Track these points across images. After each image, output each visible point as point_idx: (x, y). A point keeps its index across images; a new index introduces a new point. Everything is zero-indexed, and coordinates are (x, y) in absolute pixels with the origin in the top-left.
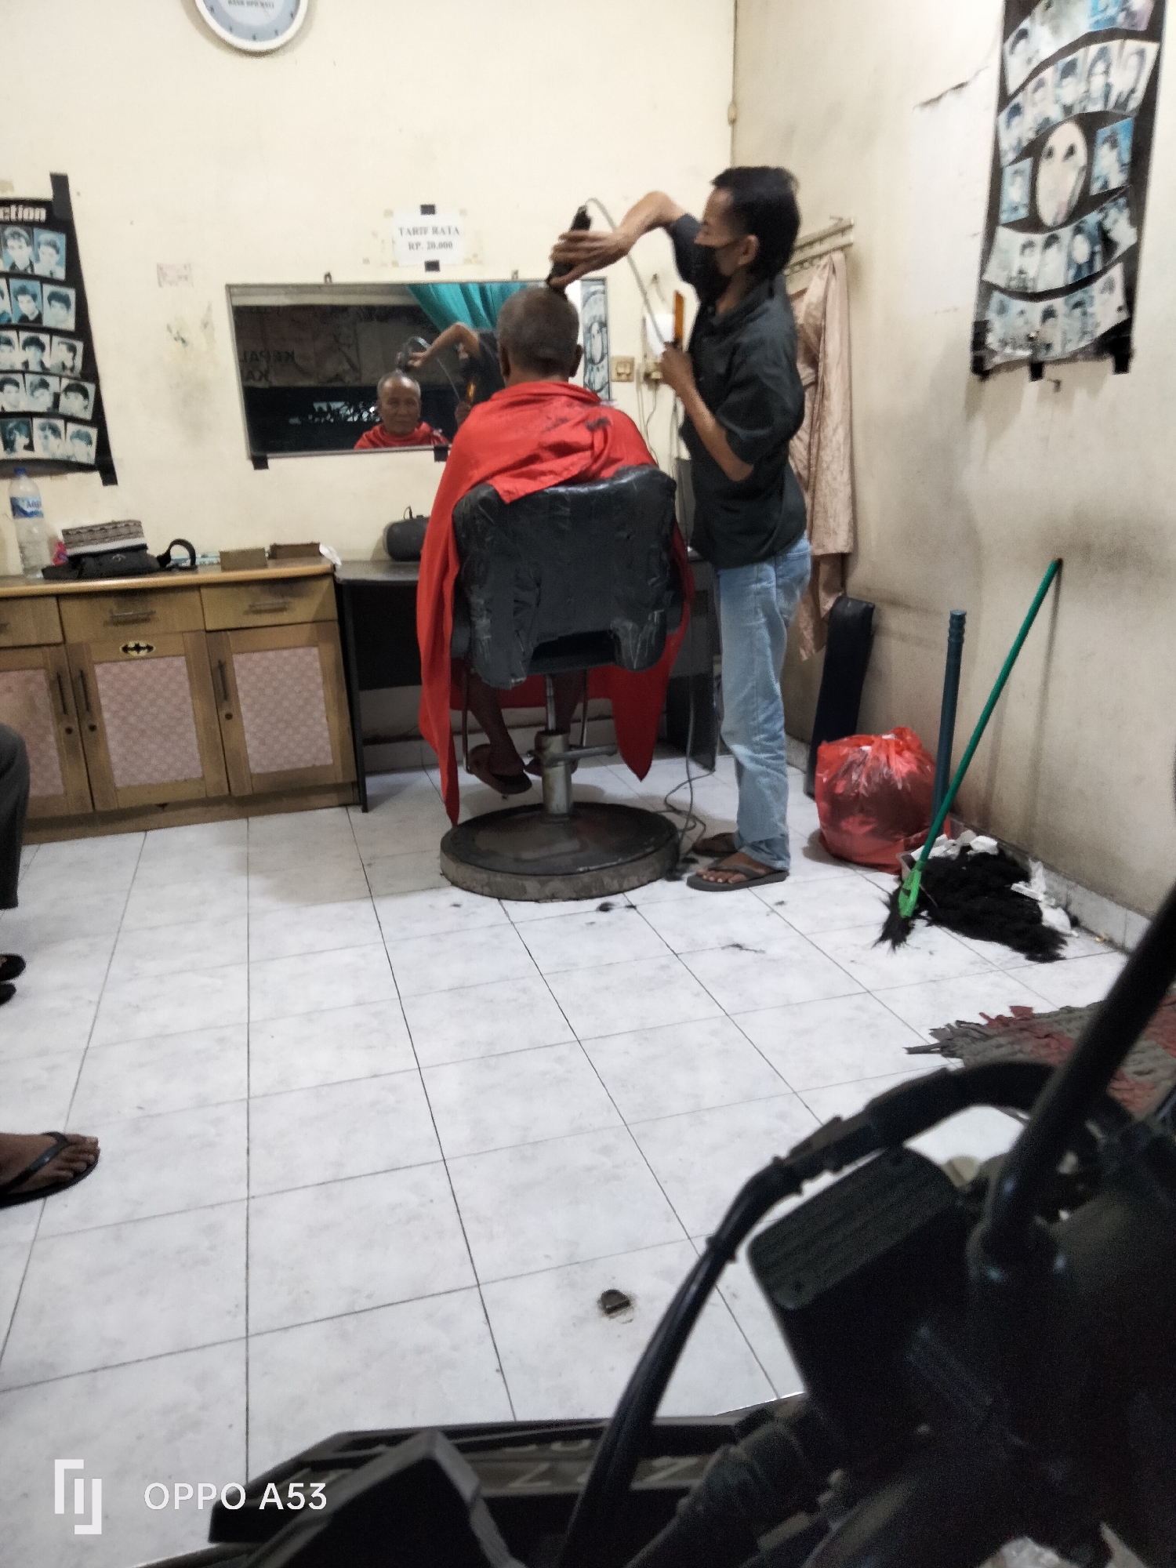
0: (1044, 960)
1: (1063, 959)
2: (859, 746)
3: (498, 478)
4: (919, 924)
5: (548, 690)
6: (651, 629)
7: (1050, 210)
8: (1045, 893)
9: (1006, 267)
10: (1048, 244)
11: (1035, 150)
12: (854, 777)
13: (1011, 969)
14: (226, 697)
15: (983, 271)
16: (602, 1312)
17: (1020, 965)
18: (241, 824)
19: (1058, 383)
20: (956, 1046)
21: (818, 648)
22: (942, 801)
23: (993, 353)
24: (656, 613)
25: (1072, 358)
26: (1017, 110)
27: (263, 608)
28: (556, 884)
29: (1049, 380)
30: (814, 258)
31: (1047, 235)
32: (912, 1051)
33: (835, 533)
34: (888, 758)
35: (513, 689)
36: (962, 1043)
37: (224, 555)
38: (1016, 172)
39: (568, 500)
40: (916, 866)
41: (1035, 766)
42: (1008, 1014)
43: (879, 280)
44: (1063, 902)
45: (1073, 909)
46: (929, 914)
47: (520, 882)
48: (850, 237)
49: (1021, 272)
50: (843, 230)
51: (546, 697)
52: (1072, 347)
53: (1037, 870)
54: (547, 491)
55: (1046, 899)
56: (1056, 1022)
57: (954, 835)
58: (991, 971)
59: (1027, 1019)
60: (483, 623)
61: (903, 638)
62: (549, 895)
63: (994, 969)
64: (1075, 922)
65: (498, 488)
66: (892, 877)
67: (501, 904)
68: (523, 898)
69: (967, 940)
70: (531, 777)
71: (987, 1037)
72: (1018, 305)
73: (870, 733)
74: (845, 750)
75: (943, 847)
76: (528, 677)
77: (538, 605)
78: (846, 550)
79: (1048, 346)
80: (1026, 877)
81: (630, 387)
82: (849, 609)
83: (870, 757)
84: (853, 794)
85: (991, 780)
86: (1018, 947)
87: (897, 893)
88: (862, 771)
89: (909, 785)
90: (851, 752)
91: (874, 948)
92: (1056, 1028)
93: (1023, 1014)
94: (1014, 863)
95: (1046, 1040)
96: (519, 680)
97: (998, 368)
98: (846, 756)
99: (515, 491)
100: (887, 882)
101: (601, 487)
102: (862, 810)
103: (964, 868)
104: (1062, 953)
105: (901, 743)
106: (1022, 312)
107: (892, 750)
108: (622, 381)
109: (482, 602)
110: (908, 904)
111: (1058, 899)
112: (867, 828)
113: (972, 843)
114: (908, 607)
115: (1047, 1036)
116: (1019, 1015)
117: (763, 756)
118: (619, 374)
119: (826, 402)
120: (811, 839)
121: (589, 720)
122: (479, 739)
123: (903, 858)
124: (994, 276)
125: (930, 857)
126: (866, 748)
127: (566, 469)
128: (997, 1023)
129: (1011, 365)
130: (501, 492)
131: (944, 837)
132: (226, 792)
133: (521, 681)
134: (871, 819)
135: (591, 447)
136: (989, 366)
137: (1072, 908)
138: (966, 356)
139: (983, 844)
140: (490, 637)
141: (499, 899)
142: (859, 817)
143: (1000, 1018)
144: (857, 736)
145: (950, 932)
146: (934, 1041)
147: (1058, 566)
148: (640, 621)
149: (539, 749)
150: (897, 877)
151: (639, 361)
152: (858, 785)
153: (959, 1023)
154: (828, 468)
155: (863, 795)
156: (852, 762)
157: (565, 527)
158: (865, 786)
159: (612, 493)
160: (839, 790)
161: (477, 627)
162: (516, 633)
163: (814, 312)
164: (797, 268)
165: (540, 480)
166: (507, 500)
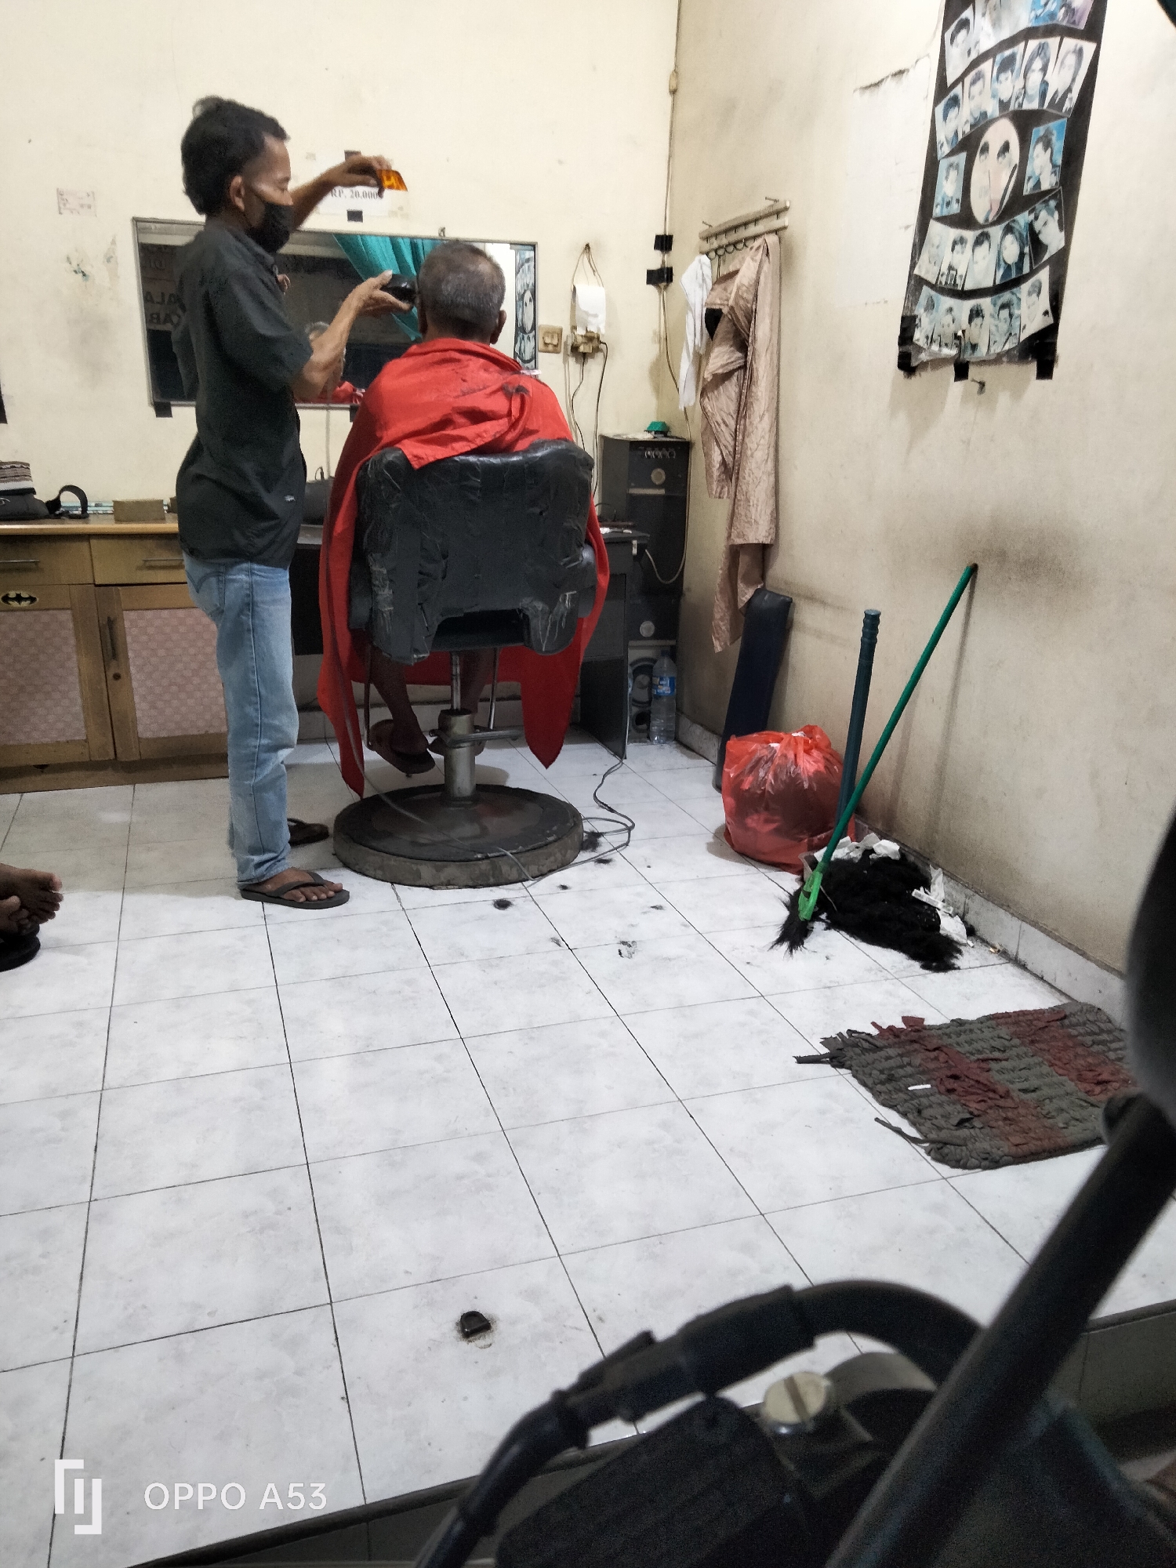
0: (938, 969)
1: (959, 968)
2: (768, 742)
3: (406, 442)
4: (818, 926)
6: (562, 610)
7: (982, 207)
8: (943, 901)
9: (935, 261)
10: (978, 242)
11: (970, 144)
12: (762, 774)
13: (907, 977)
14: (115, 656)
15: (913, 266)
16: (460, 1335)
17: (914, 974)
18: (127, 789)
19: (982, 385)
20: (846, 1056)
21: (733, 640)
22: (848, 802)
23: (920, 349)
24: (567, 594)
25: (997, 360)
26: (955, 102)
27: (158, 564)
28: (452, 870)
29: (973, 380)
30: (746, 239)
31: (979, 232)
32: (801, 1060)
33: (757, 522)
34: (795, 756)
35: (415, 664)
36: (852, 1054)
37: (118, 505)
38: (951, 165)
39: (479, 470)
40: (818, 867)
41: (941, 772)
42: (900, 1025)
43: (812, 264)
44: (961, 911)
45: (971, 918)
46: (827, 918)
47: (414, 867)
48: (785, 220)
49: (951, 268)
50: (778, 213)
52: (997, 349)
53: (937, 877)
54: (456, 459)
55: (944, 907)
56: (946, 1034)
57: (857, 838)
58: (887, 979)
59: (918, 1031)
60: (385, 593)
61: (819, 634)
62: (445, 881)
63: (889, 976)
64: (971, 932)
65: (406, 452)
66: (795, 876)
67: (394, 889)
68: (418, 883)
69: (863, 945)
70: (434, 755)
71: (877, 1048)
72: (947, 302)
73: (779, 730)
74: (754, 746)
75: (846, 850)
76: (431, 653)
77: (444, 578)
78: (767, 541)
79: (974, 347)
80: (926, 884)
81: (558, 358)
82: (767, 602)
83: (778, 754)
84: (759, 792)
85: (897, 783)
86: (914, 956)
87: (797, 893)
88: (769, 767)
89: (815, 785)
90: (760, 748)
91: (772, 950)
92: (946, 1041)
93: (914, 1024)
94: (916, 869)
95: (935, 1053)
97: (924, 365)
98: (754, 751)
99: (424, 457)
100: (789, 882)
101: (515, 459)
102: (767, 808)
103: (866, 872)
104: (957, 962)
105: (810, 741)
106: (951, 310)
107: (801, 748)
108: (549, 352)
109: (385, 572)
110: (808, 906)
111: (956, 907)
112: (772, 826)
113: (875, 847)
114: (823, 603)
115: (935, 1050)
116: (911, 1026)
118: (546, 344)
119: (754, 388)
120: (716, 835)
121: (498, 700)
122: (381, 714)
123: (806, 858)
124: (925, 270)
125: (832, 859)
126: (775, 745)
127: (479, 436)
128: (887, 1034)
129: (938, 363)
130: (409, 457)
131: (848, 838)
132: (112, 756)
134: (776, 818)
135: (509, 414)
136: (914, 363)
137: (967, 918)
138: (894, 351)
139: (886, 848)
140: (392, 608)
141: (392, 883)
142: (764, 815)
143: (891, 1028)
144: (767, 732)
145: (848, 936)
146: (824, 1051)
147: (973, 571)
148: (550, 601)
149: (443, 727)
150: (799, 877)
151: (566, 332)
152: (764, 781)
153: (850, 1031)
154: (752, 456)
155: (768, 792)
156: (760, 759)
157: (473, 497)
158: (771, 783)
159: (526, 466)
160: (746, 786)
161: (379, 598)
162: (420, 607)
163: (745, 295)
164: (731, 248)
165: (450, 446)
166: (416, 465)
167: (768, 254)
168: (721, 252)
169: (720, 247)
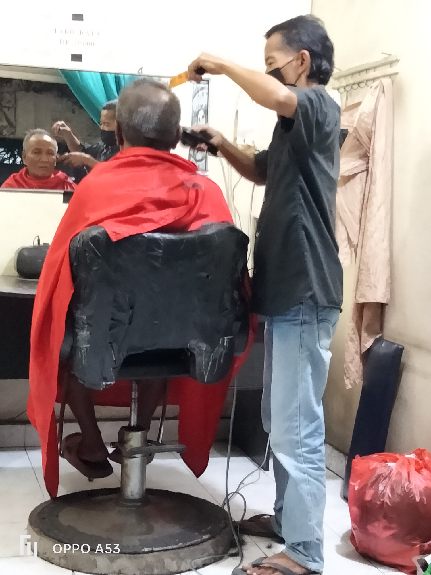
2: (386, 462)
3: (107, 222)
5: (133, 393)
6: (221, 350)
12: (381, 488)
24: (226, 338)
30: (367, 81)
33: (375, 287)
34: (409, 474)
39: (162, 244)
40: (428, 569)
48: (396, 68)
50: (391, 63)
51: (132, 399)
54: (145, 235)
60: (84, 334)
61: (426, 376)
65: (108, 229)
73: (395, 452)
74: (374, 465)
76: (116, 381)
77: (130, 323)
78: (384, 301)
82: (383, 348)
83: (394, 472)
84: (379, 503)
88: (387, 484)
89: (424, 500)
90: (379, 466)
96: (108, 383)
98: (375, 469)
99: (121, 233)
101: (189, 236)
102: (385, 517)
105: (420, 462)
107: (413, 468)
109: (85, 318)
112: (389, 533)
114: (429, 351)
117: (305, 466)
121: (167, 419)
122: (73, 428)
123: (418, 561)
126: (391, 464)
127: (162, 218)
130: (109, 233)
133: (110, 384)
134: (393, 525)
135: (187, 202)
140: (88, 346)
141: (73, 571)
142: (383, 523)
144: (384, 453)
148: (212, 343)
149: (121, 441)
152: (383, 495)
155: (386, 503)
156: (380, 476)
157: (157, 264)
158: (389, 496)
159: (197, 241)
160: (368, 498)
161: (79, 337)
162: (110, 345)
163: (366, 120)
164: (356, 86)
165: (140, 226)
166: (114, 240)
167: (383, 92)
168: (348, 88)
169: (348, 85)
